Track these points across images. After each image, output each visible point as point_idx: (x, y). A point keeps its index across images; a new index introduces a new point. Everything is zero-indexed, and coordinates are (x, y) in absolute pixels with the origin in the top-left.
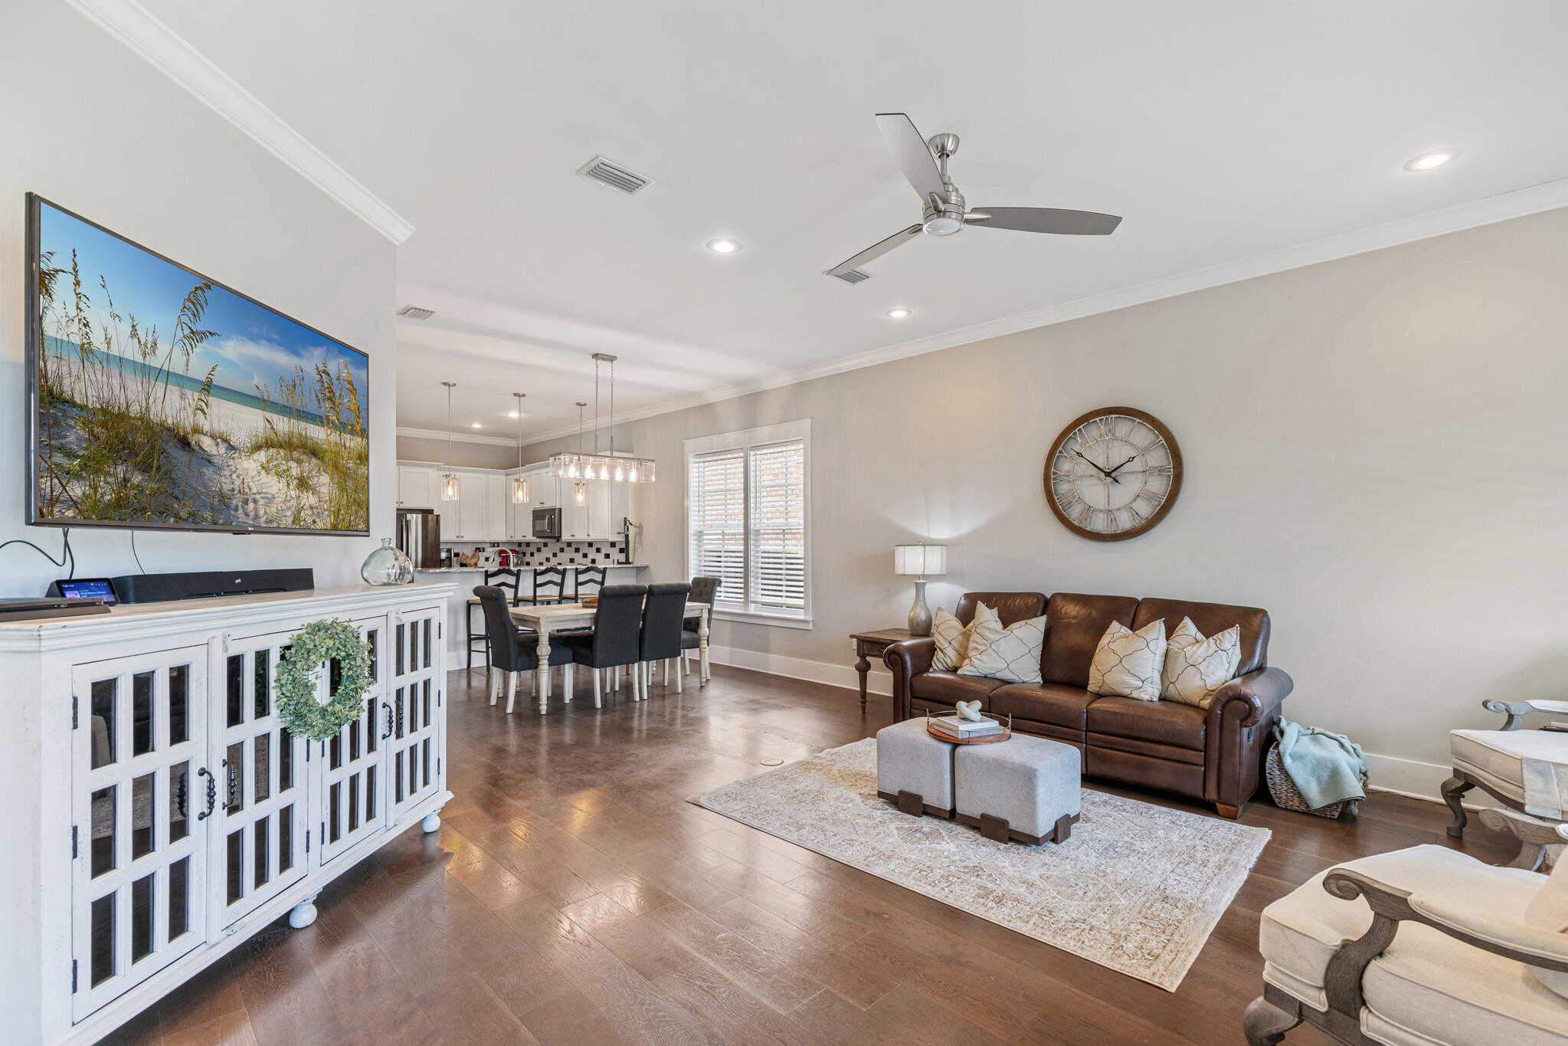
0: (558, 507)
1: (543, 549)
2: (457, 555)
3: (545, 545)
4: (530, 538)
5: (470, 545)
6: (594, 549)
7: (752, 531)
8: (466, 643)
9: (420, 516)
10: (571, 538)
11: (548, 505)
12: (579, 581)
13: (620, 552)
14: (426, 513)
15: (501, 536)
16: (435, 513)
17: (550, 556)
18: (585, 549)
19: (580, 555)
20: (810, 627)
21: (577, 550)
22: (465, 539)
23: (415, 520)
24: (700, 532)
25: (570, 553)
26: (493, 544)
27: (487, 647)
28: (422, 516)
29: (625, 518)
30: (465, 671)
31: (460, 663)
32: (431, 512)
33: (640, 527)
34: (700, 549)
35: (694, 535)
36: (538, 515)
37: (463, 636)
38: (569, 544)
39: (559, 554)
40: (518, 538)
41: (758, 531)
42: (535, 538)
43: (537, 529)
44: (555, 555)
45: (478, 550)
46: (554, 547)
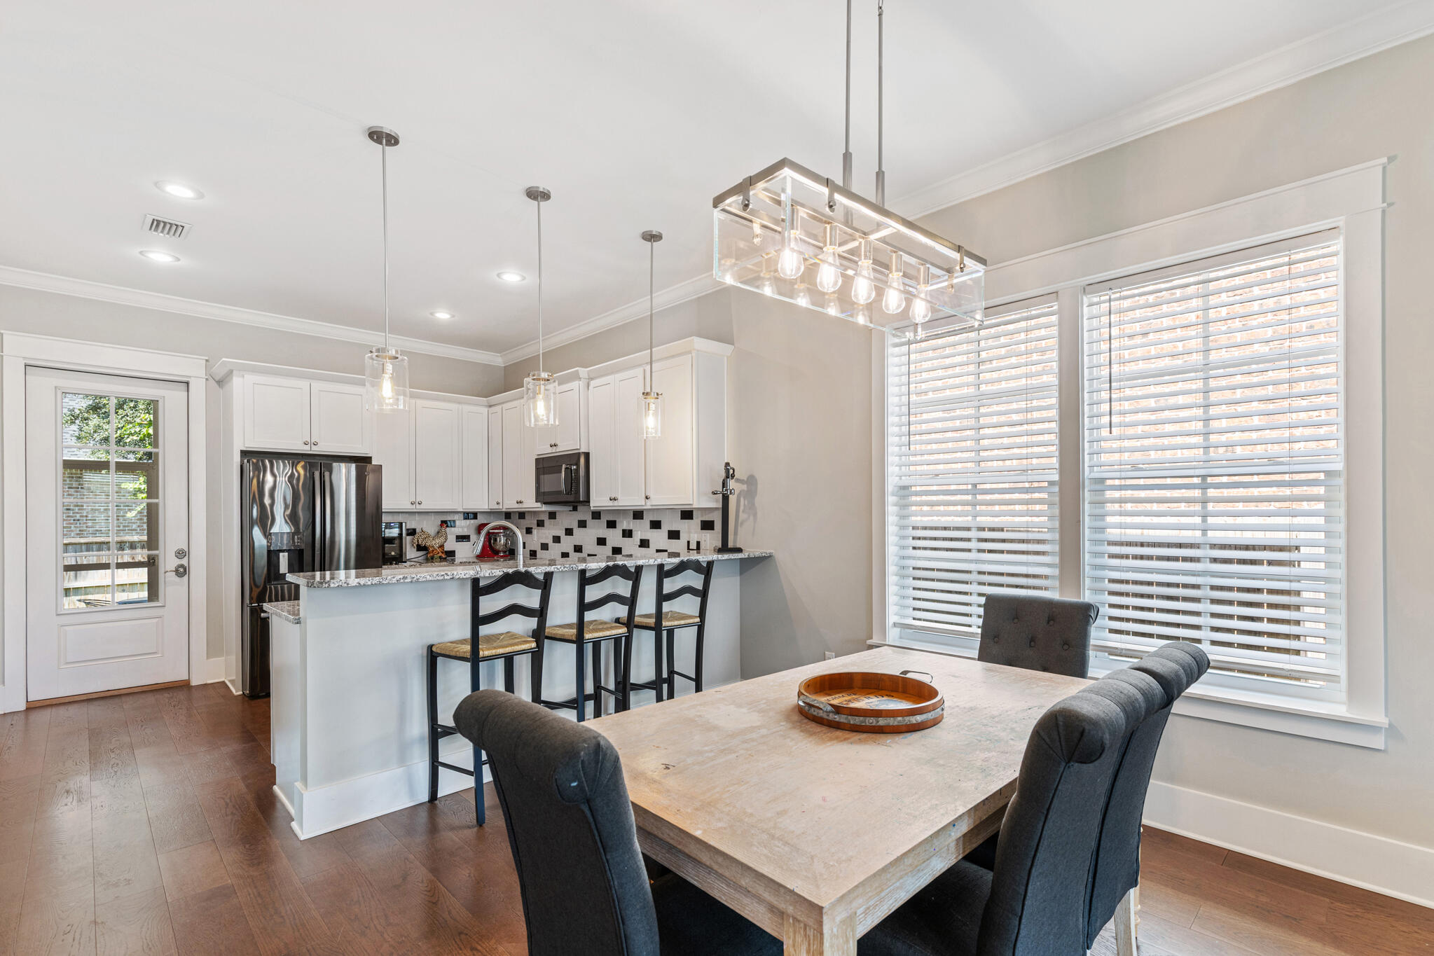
0: (583, 450)
1: (547, 522)
2: (412, 532)
3: (552, 515)
4: (531, 503)
5: (433, 517)
6: (646, 523)
7: (1087, 482)
8: (427, 741)
9: (353, 466)
10: (611, 503)
11: (566, 446)
12: (665, 591)
13: (703, 528)
14: (362, 462)
15: (480, 502)
16: (374, 462)
17: (561, 533)
18: (625, 524)
19: (617, 533)
20: (1378, 742)
21: (611, 525)
22: (423, 507)
23: (344, 477)
24: (904, 488)
25: (597, 529)
26: (468, 515)
27: (478, 763)
28: (357, 468)
29: (727, 464)
30: (425, 808)
31: (412, 792)
32: (367, 460)
33: (751, 481)
34: (906, 522)
35: (893, 495)
36: (545, 466)
37: (418, 727)
38: (596, 515)
39: (577, 531)
40: (510, 504)
41: (1102, 481)
42: (539, 505)
43: (542, 490)
44: (569, 532)
45: (444, 523)
46: (568, 518)
